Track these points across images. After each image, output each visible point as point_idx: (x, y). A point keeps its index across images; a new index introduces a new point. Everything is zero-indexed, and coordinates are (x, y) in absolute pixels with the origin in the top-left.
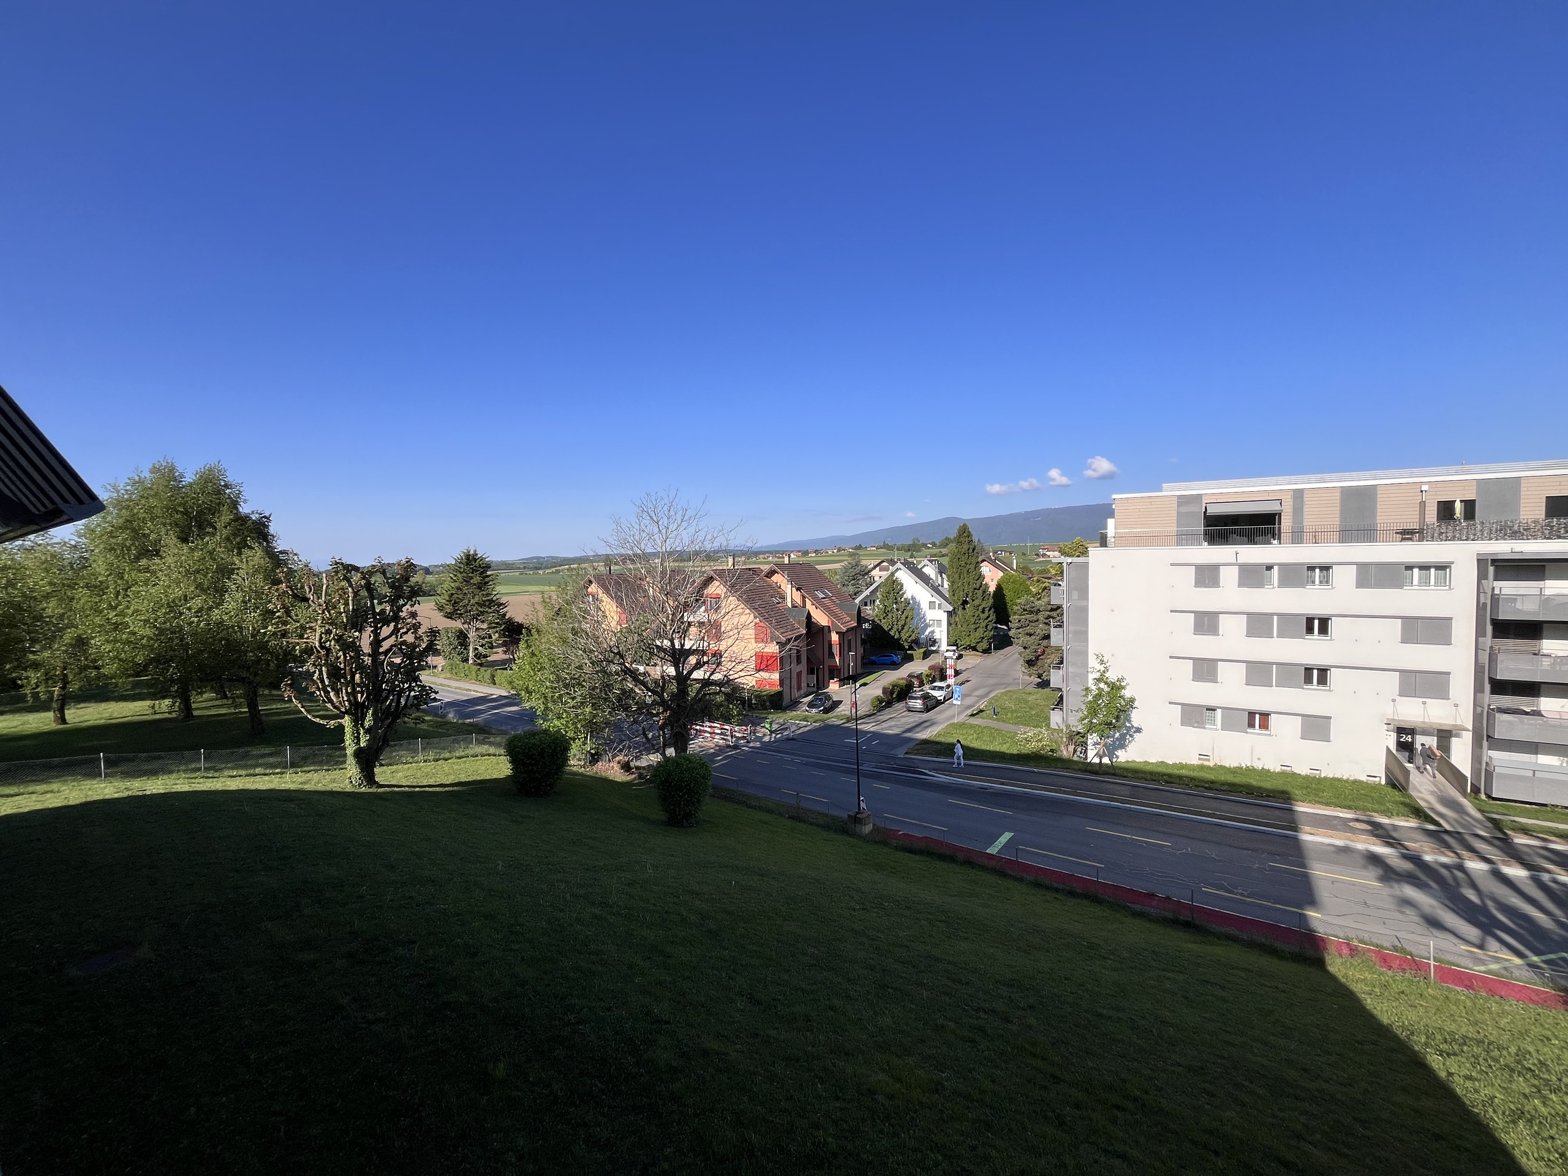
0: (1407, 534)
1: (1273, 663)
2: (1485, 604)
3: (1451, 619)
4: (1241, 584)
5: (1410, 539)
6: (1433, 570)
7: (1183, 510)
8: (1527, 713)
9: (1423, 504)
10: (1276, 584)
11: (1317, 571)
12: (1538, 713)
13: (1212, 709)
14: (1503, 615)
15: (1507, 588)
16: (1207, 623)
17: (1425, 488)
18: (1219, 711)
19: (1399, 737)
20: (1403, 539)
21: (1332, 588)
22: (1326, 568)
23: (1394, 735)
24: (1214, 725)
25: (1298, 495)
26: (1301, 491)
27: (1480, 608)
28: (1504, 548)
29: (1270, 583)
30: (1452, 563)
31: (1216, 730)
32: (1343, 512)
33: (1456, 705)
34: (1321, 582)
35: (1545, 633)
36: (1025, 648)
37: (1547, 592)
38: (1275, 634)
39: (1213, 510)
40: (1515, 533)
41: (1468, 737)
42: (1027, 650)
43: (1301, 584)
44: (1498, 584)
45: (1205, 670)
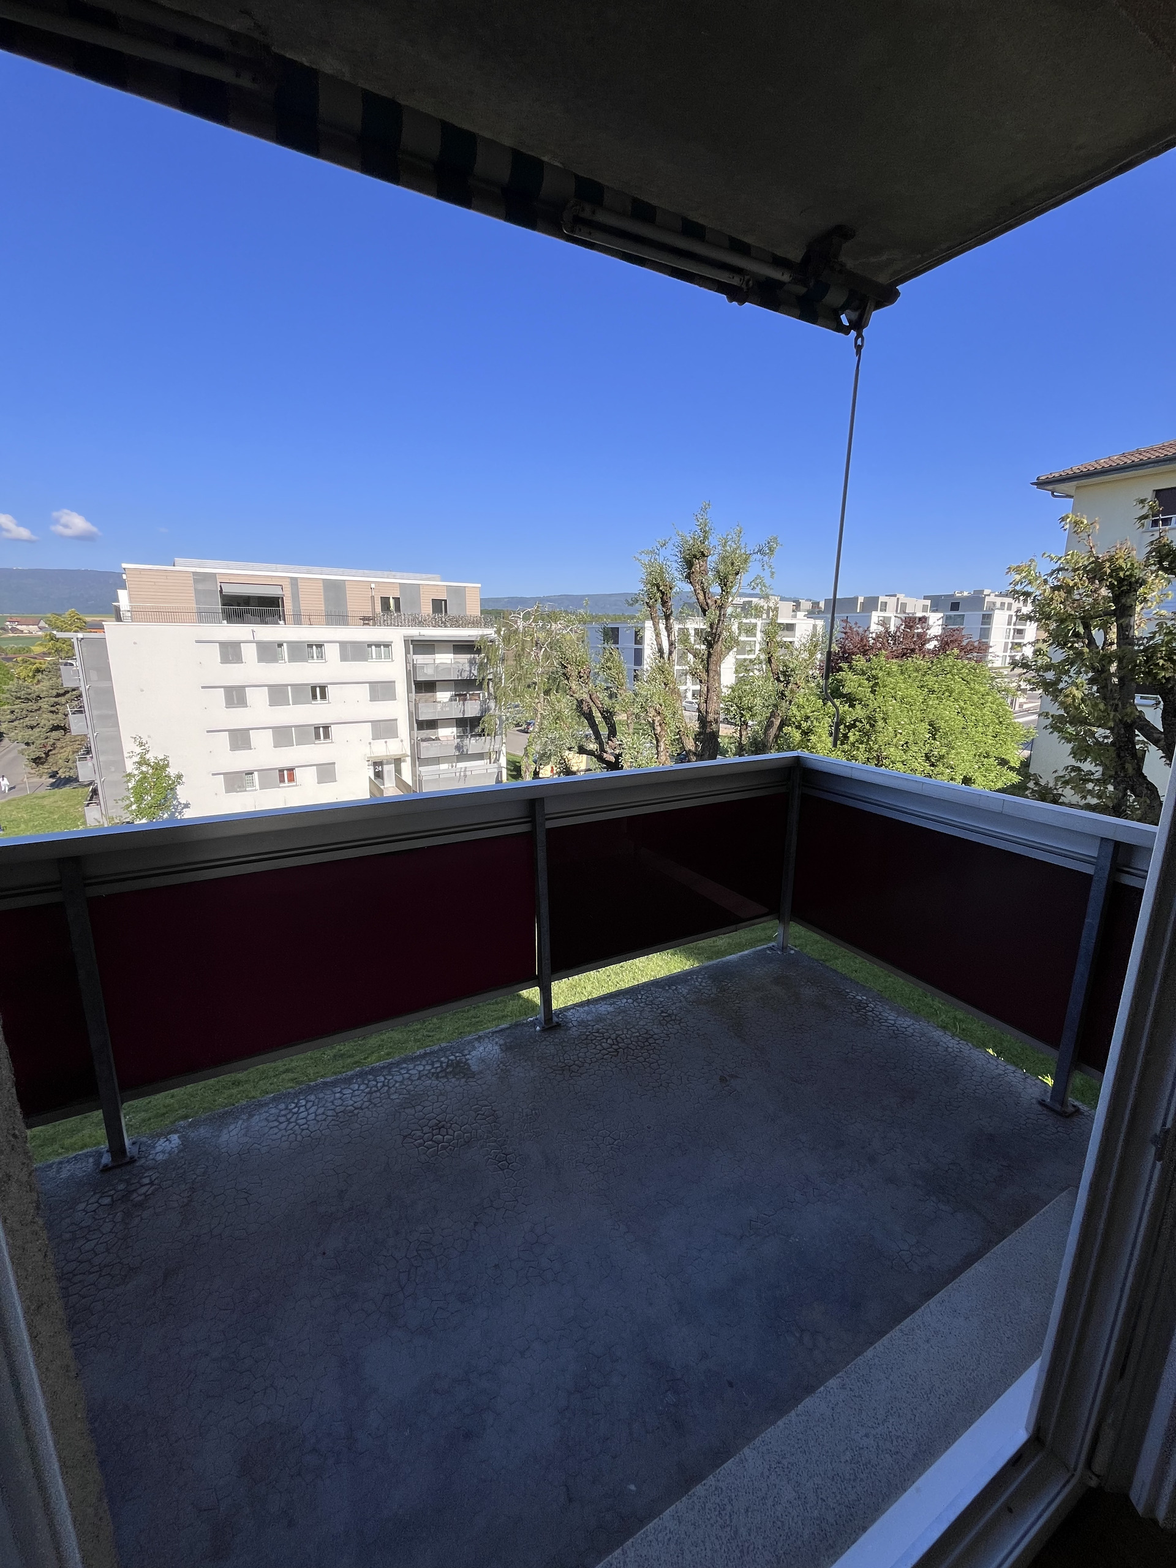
0: (366, 620)
1: (291, 727)
2: (410, 670)
3: (394, 682)
4: (260, 660)
5: (368, 624)
6: (382, 647)
7: (200, 587)
8: (434, 740)
9: (373, 597)
10: (287, 660)
11: (314, 647)
12: (437, 739)
13: (250, 773)
14: (421, 678)
15: (420, 659)
16: (236, 696)
17: (373, 586)
18: (256, 773)
19: (375, 769)
20: (364, 624)
21: (326, 662)
22: (320, 646)
23: (372, 767)
24: (253, 786)
25: (294, 581)
26: (296, 579)
27: (408, 673)
28: (415, 632)
29: (282, 659)
30: (392, 642)
31: (256, 790)
32: (326, 600)
33: (402, 741)
34: (318, 657)
35: (438, 688)
36: (27, 744)
37: (437, 662)
38: (291, 702)
39: (228, 590)
40: (420, 622)
41: (409, 759)
42: (32, 747)
43: (304, 659)
44: (415, 657)
45: (240, 739)
